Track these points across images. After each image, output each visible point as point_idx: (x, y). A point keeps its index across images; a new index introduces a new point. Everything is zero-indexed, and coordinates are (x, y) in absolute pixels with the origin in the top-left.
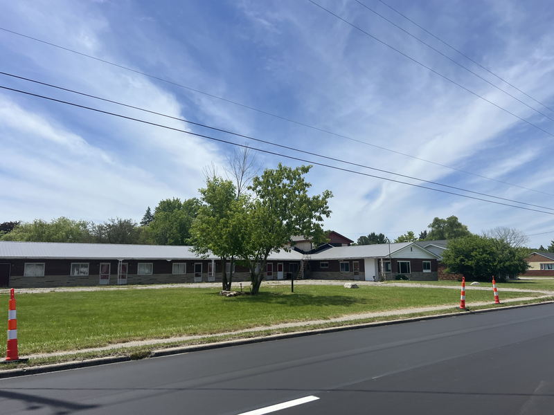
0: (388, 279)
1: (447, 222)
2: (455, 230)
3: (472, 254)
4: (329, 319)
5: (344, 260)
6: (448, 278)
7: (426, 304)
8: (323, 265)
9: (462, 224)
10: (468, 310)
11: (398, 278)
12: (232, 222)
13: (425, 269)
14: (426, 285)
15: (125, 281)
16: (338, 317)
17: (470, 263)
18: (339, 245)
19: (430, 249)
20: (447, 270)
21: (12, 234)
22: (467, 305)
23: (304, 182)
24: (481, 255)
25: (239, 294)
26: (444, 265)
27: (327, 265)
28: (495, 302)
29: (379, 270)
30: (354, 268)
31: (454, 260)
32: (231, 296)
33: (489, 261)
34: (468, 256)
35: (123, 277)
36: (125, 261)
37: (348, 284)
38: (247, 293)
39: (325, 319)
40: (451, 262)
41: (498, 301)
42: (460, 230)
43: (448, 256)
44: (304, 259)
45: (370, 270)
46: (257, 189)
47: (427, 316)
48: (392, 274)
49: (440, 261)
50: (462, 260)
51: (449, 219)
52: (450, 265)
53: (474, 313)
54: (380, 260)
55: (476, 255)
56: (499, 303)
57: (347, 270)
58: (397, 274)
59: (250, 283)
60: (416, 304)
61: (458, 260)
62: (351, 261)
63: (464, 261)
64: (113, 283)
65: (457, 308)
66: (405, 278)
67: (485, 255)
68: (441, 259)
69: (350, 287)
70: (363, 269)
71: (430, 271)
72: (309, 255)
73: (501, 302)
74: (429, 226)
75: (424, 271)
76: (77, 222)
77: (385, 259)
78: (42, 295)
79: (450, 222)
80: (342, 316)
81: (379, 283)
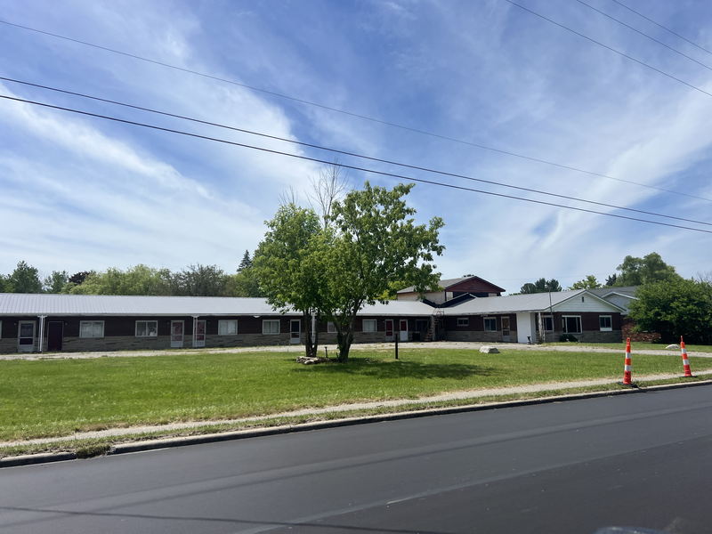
0: (549, 341)
1: (645, 262)
2: (657, 272)
3: (672, 305)
4: (417, 398)
5: (489, 316)
6: (639, 339)
7: (577, 377)
8: (461, 322)
9: (668, 265)
10: (636, 387)
11: (562, 339)
12: (305, 263)
13: (603, 326)
14: (600, 349)
15: (203, 343)
16: (433, 395)
17: (669, 318)
18: (485, 295)
19: (612, 300)
20: (637, 327)
21: (83, 286)
22: (634, 379)
23: (405, 208)
24: (685, 306)
25: (322, 360)
26: (630, 321)
27: (466, 322)
28: (684, 375)
29: (537, 329)
30: (502, 326)
31: (646, 313)
32: (310, 363)
33: (697, 315)
34: (666, 308)
35: (201, 338)
36: (201, 318)
37: (485, 348)
38: (333, 360)
39: (411, 397)
40: (641, 316)
41: (689, 372)
42: (664, 271)
43: (637, 309)
44: (435, 314)
45: (524, 328)
46: (338, 218)
47: (566, 396)
48: (553, 333)
49: (624, 316)
50: (657, 314)
51: (648, 257)
52: (640, 321)
53: (645, 391)
54: (537, 314)
55: (678, 307)
56: (691, 376)
57: (493, 328)
58: (562, 333)
59: (336, 346)
60: (562, 377)
61: (651, 314)
62: (499, 316)
63: (660, 315)
64: (188, 346)
65: (619, 383)
66: (573, 340)
67: (691, 307)
68: (627, 312)
69: (487, 352)
70: (514, 328)
71: (610, 329)
72: (442, 309)
73: (693, 374)
74: (618, 269)
75: (602, 329)
76: (158, 270)
77: (543, 314)
78: (91, 360)
79: (650, 262)
80: (439, 394)
81: (535, 347)
